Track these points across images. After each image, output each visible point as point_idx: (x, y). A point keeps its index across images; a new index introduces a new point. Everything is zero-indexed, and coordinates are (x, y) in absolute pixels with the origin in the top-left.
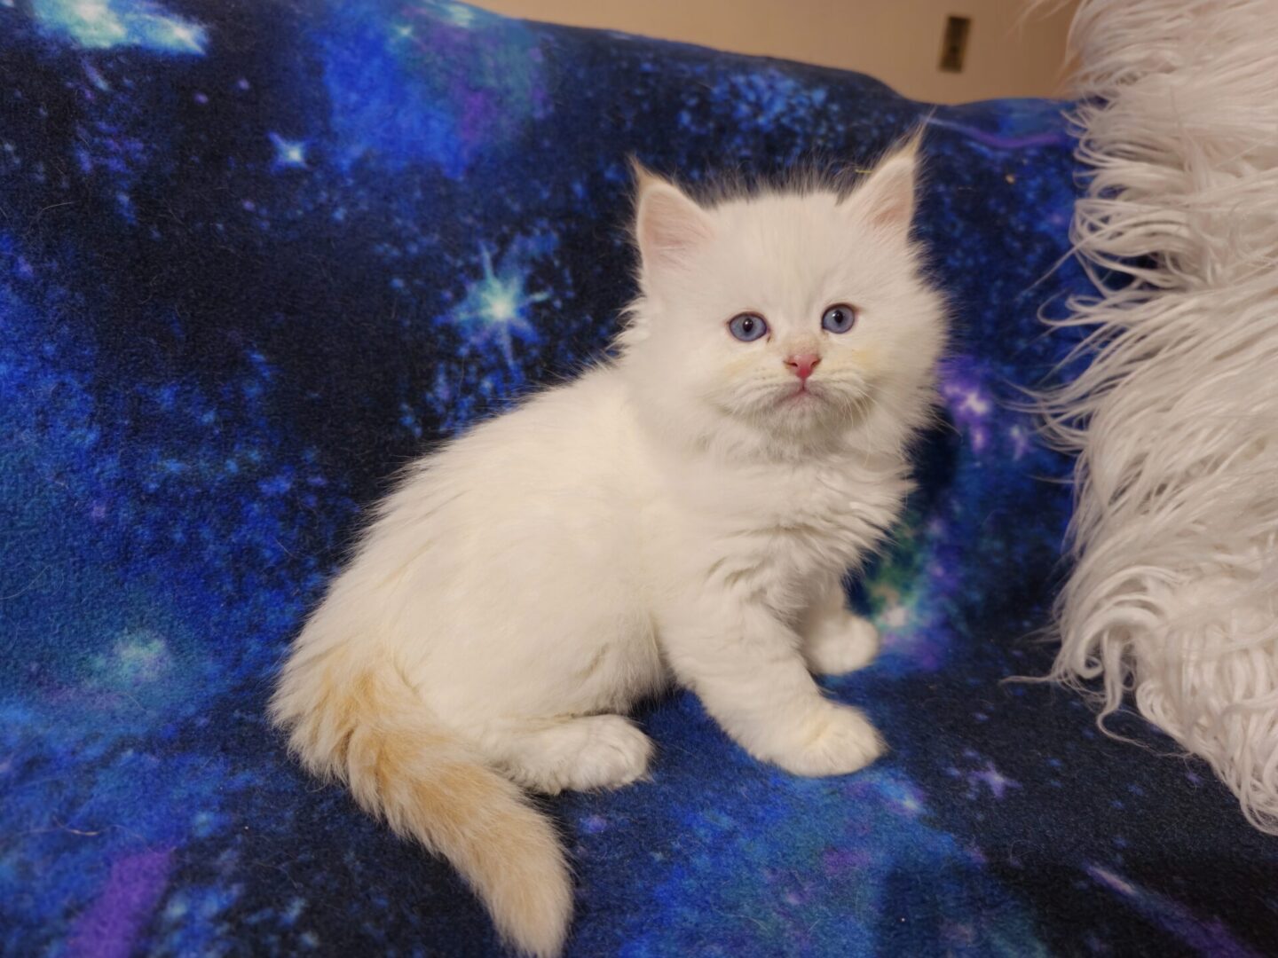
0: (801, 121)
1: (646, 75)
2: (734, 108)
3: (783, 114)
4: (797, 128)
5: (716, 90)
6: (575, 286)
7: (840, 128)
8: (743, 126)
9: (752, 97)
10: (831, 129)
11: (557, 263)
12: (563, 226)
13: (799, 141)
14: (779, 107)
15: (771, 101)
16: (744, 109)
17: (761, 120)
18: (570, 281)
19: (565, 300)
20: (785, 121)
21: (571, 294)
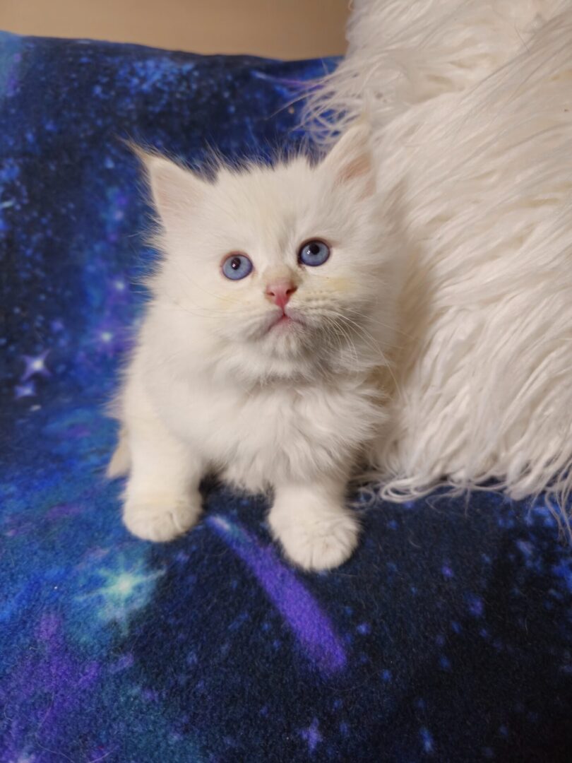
0: (170, 84)
1: (82, 65)
2: (129, 81)
3: (159, 81)
4: (166, 88)
5: (121, 72)
6: (29, 196)
7: (194, 86)
8: (133, 92)
9: (142, 73)
10: (189, 87)
11: (18, 183)
12: (21, 161)
13: (166, 96)
14: (157, 77)
15: (154, 73)
16: (136, 81)
17: (145, 87)
18: (25, 193)
19: (22, 205)
20: (159, 85)
21: (26, 201)
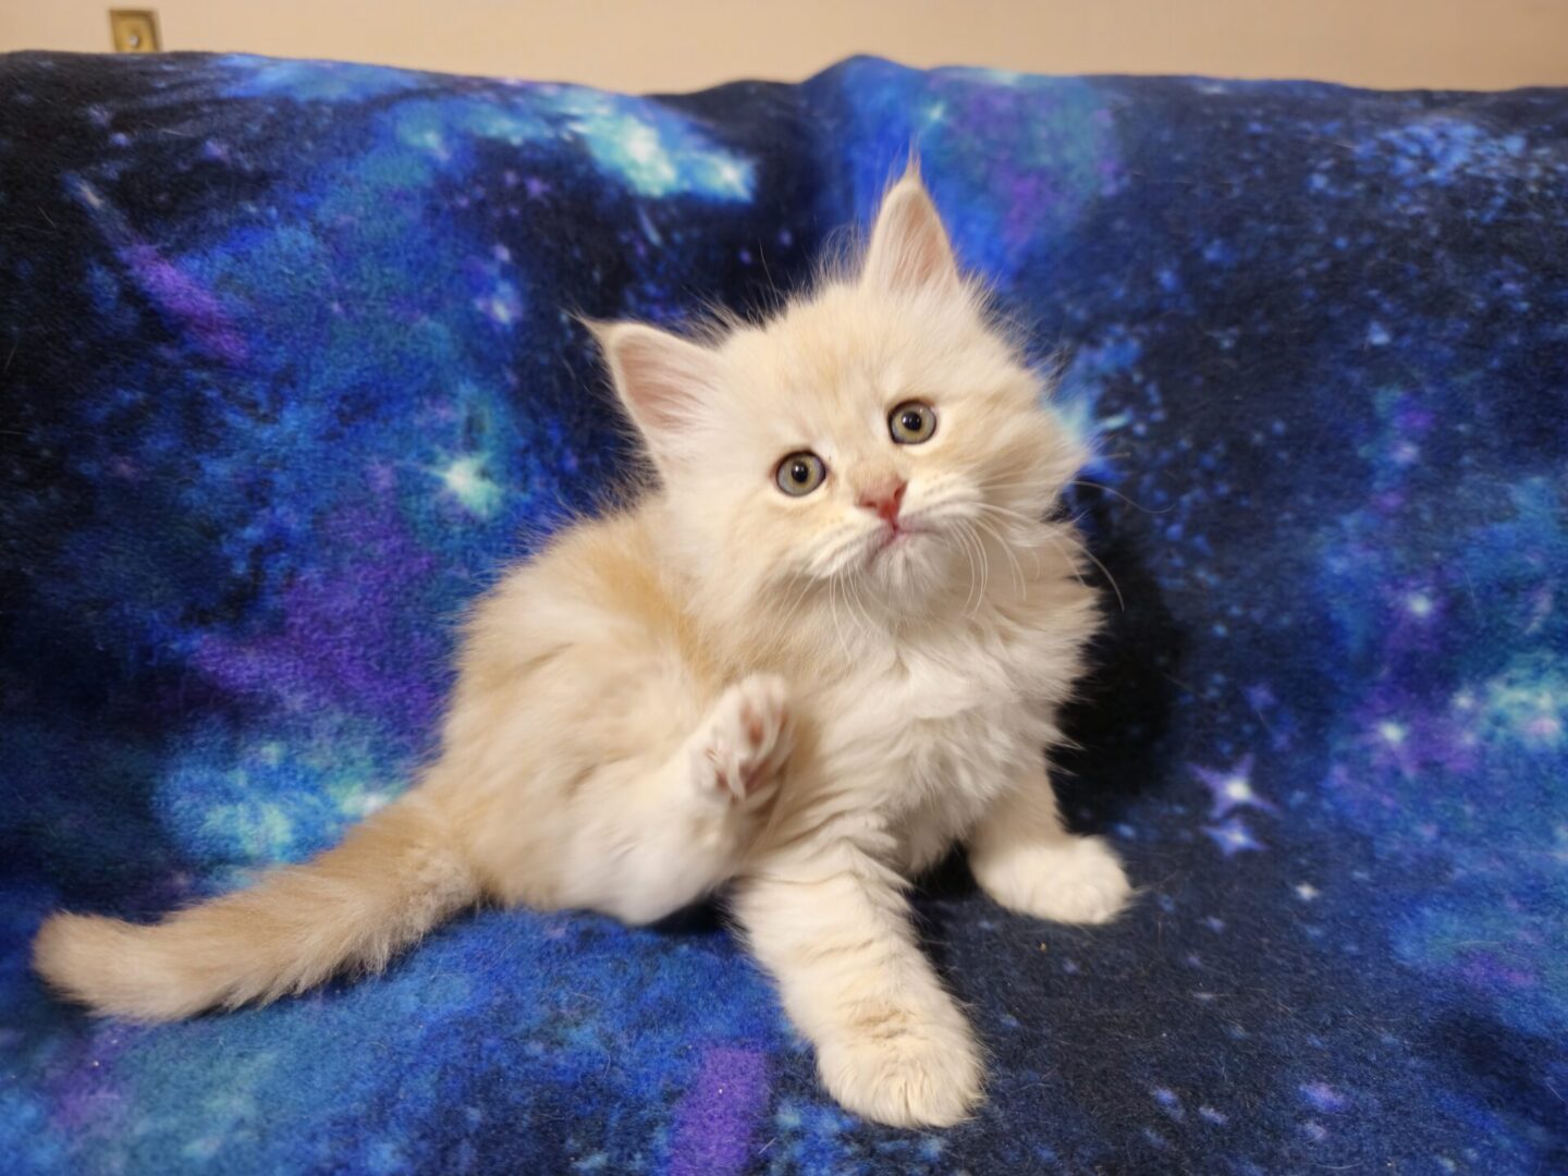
1: (1256, 136)
2: (1391, 165)
3: (1467, 165)
4: (1493, 176)
5: (1358, 149)
6: (1165, 404)
8: (1409, 182)
9: (1415, 150)
11: (1138, 377)
12: (1143, 329)
14: (1459, 158)
15: (1446, 152)
16: (1406, 164)
18: (1157, 399)
19: (1151, 425)
21: (1158, 416)
